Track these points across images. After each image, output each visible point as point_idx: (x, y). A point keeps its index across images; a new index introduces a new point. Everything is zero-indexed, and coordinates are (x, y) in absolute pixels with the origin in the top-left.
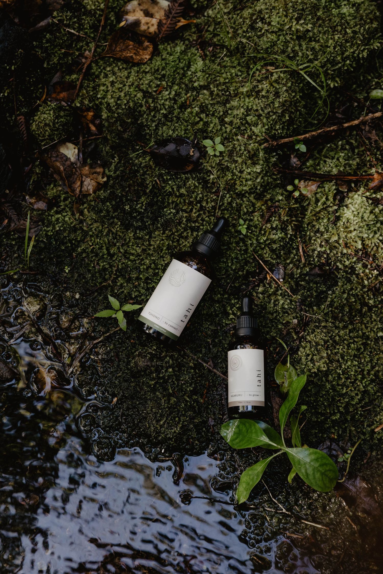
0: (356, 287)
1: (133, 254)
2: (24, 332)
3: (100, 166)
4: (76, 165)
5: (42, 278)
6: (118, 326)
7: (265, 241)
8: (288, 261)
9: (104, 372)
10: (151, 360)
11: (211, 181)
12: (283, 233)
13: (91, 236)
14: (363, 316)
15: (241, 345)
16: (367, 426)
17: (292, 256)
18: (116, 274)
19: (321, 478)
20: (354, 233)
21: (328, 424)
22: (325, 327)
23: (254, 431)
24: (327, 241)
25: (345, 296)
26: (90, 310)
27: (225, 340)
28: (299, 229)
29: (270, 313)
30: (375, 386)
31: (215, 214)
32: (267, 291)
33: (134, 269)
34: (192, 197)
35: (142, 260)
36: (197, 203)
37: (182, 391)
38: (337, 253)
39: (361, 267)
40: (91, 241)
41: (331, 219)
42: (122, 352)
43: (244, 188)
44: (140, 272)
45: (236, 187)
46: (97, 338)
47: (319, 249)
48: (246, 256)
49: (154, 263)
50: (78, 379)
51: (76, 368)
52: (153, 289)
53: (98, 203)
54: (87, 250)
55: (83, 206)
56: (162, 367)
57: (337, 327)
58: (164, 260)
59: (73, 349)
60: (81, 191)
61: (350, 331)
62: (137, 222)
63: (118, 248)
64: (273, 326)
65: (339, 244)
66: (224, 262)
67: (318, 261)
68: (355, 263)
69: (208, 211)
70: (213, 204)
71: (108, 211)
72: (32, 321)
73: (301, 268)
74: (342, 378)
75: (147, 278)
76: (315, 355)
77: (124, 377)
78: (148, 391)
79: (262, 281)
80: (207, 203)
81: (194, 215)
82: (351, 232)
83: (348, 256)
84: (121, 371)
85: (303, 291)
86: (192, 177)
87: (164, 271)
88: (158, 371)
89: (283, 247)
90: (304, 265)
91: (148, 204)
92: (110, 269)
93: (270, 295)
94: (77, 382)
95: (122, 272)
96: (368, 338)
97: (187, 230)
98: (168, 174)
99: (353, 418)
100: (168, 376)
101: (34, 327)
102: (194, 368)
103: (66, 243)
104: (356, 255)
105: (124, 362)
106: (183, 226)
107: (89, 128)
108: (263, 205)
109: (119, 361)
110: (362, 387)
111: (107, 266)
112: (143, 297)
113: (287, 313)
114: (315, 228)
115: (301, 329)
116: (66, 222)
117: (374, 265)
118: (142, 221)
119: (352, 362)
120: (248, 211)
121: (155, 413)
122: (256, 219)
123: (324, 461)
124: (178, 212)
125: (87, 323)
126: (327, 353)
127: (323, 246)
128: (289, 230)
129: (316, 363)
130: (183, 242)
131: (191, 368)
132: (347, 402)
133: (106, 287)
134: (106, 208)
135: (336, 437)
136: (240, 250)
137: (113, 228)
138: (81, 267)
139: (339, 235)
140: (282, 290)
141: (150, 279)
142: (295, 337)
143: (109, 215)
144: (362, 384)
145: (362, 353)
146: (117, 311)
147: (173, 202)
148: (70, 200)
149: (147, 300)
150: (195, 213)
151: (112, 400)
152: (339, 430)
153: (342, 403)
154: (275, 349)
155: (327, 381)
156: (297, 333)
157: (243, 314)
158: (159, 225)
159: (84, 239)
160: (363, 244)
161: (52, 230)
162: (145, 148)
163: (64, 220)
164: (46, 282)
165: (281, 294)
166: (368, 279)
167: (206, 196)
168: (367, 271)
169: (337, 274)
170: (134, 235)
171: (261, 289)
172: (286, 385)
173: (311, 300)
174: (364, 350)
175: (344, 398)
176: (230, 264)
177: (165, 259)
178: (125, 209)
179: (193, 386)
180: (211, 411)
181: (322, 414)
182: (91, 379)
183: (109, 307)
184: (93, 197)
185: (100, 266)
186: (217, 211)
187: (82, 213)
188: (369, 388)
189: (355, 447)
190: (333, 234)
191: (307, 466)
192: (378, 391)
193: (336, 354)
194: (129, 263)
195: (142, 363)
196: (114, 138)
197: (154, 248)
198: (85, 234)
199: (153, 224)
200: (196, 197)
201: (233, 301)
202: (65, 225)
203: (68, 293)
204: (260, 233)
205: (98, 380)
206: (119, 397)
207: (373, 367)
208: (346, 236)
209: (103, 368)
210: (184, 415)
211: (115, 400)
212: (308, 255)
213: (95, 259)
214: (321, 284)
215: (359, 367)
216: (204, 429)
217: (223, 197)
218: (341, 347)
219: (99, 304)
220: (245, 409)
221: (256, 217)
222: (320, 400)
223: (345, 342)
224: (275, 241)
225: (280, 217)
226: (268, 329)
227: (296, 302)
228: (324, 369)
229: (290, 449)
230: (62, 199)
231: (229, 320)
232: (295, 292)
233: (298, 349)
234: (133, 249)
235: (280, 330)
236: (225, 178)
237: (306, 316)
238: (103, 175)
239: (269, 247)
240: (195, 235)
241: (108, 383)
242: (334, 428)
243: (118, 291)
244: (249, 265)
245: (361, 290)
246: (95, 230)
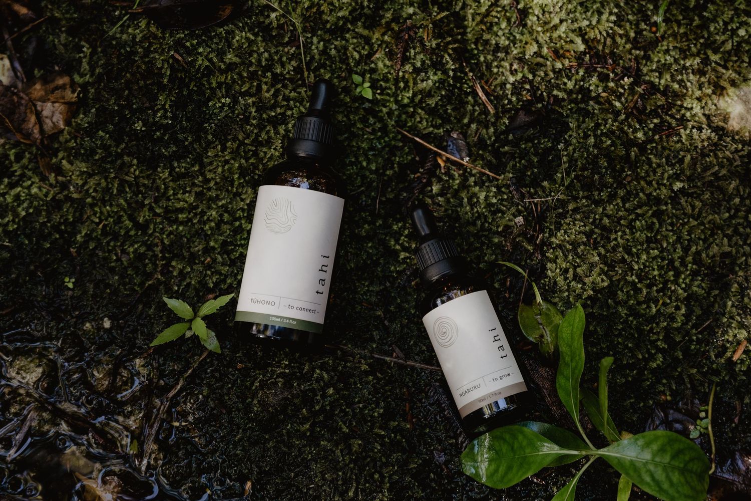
0: (603, 119)
1: (181, 210)
2: (30, 427)
3: (61, 74)
4: (16, 87)
5: (26, 315)
6: (204, 348)
7: (412, 99)
8: (466, 121)
9: (209, 443)
10: (288, 385)
11: (275, 24)
12: (439, 73)
13: (92, 206)
14: (634, 166)
15: (440, 296)
16: (717, 356)
17: (470, 107)
18: (163, 258)
19: (682, 480)
20: (563, 28)
21: (647, 380)
22: (576, 210)
23: (525, 443)
24: (521, 60)
25: (592, 140)
26: (139, 342)
27: (408, 302)
28: (463, 55)
29: (468, 223)
30: (702, 280)
31: (304, 81)
32: (450, 187)
33: (194, 236)
34: (251, 64)
35: (203, 213)
36: (264, 72)
37: (366, 421)
38: (546, 75)
39: (597, 82)
40: (95, 214)
41: (513, 20)
42: (228, 394)
43: (340, 14)
44: (207, 238)
45: (325, 17)
46: (173, 387)
47: (512, 79)
48: (387, 139)
49: (226, 211)
50: (164, 475)
51: (153, 456)
52: (243, 258)
53: (82, 139)
54: (94, 234)
55: (56, 157)
56: (313, 390)
57: (598, 203)
58: (242, 200)
59: (132, 423)
60: (42, 131)
61: (624, 200)
62: (167, 148)
63: (151, 209)
64: (483, 244)
65: (542, 57)
66: (351, 163)
67: (518, 100)
68: (583, 79)
69: (291, 80)
70: (293, 63)
71: (105, 147)
72: (36, 400)
73: (494, 124)
74: (640, 290)
75: (224, 244)
76: (579, 266)
77: (249, 438)
78: (304, 446)
79: (433, 172)
80: (283, 66)
81: (267, 95)
82: (555, 27)
83: (566, 72)
84: (239, 428)
85: (511, 163)
86: (238, 28)
87: (250, 219)
88: (307, 399)
89: (448, 99)
90: (497, 116)
91: (175, 105)
92: (151, 253)
93: (457, 192)
94: (164, 480)
95: (175, 250)
96: (658, 201)
97: (265, 127)
98: (192, 36)
99: (686, 351)
100: (331, 403)
101: (46, 410)
102: (372, 372)
103: (50, 234)
104: (580, 65)
105: (239, 410)
106: (254, 122)
107: (16, 14)
108: (383, 34)
109: (229, 412)
110: (681, 291)
111: (142, 250)
112: (229, 281)
113: (500, 211)
114: (491, 45)
115: (534, 231)
116: (35, 197)
117: (619, 71)
118: (177, 142)
119: (648, 253)
120: (361, 56)
121: (332, 481)
122: (380, 65)
123: (677, 446)
124: (235, 101)
125: (143, 366)
126: (599, 255)
127: (516, 70)
128: (447, 62)
129: (586, 280)
130: (265, 153)
131: (367, 373)
132: (665, 328)
133: (154, 288)
134: (99, 142)
135: (669, 398)
136: (374, 132)
137: (127, 174)
138: (94, 268)
139: (537, 42)
140: (474, 175)
141: (231, 243)
142: (530, 248)
143: (110, 155)
144: (679, 286)
145: (658, 232)
146: (190, 321)
147: (220, 85)
148: (27, 155)
149: (239, 283)
150: (268, 91)
151: (244, 489)
152: (670, 383)
153: (658, 333)
154: (503, 283)
155: (617, 303)
156: (531, 240)
157: (423, 240)
158: (210, 137)
159: (81, 215)
160: (585, 41)
161: (13, 221)
162: (131, 8)
163: (29, 194)
164: (39, 319)
165: (475, 182)
166: (619, 98)
167: (277, 53)
168: (611, 84)
169: (560, 110)
170: (170, 174)
171: (435, 188)
172: (548, 338)
173: (533, 173)
174: (661, 226)
175: (658, 324)
176: (364, 164)
177: (244, 197)
178: (136, 130)
179: (382, 404)
180: (432, 439)
181: (631, 367)
182: (189, 465)
183: (173, 318)
184: (69, 133)
185: (128, 254)
186: (306, 74)
187: (59, 171)
188: (695, 289)
189: (711, 402)
190: (526, 43)
191: (652, 467)
192: (711, 288)
193: (614, 249)
194: (181, 228)
195: (273, 397)
196: (67, 12)
197: (216, 184)
198: (79, 206)
199: (198, 139)
200: (259, 61)
201: (395, 227)
202: (36, 203)
203: (88, 325)
204: (397, 88)
205: (202, 462)
206: (254, 477)
207: (686, 250)
208: (551, 38)
209: (204, 435)
210: (386, 465)
211: (249, 485)
212: (497, 98)
213: (115, 246)
214: (538, 138)
215: (663, 259)
216: (432, 475)
217: (308, 45)
218: (620, 234)
219: (152, 324)
220: (495, 409)
221: (381, 62)
222: (619, 343)
223: (622, 222)
224: (430, 91)
225: (423, 45)
226: (478, 252)
227: (508, 186)
228: (606, 284)
229: (605, 449)
230: (12, 158)
231: (400, 264)
232: (498, 168)
233: (544, 268)
234: (179, 200)
235: (499, 246)
236: (299, 10)
237: (536, 205)
238: (71, 86)
239: (422, 109)
240: (282, 131)
241: (224, 461)
242: (660, 382)
243: (179, 286)
244: (398, 153)
245: (615, 120)
246: (95, 191)
